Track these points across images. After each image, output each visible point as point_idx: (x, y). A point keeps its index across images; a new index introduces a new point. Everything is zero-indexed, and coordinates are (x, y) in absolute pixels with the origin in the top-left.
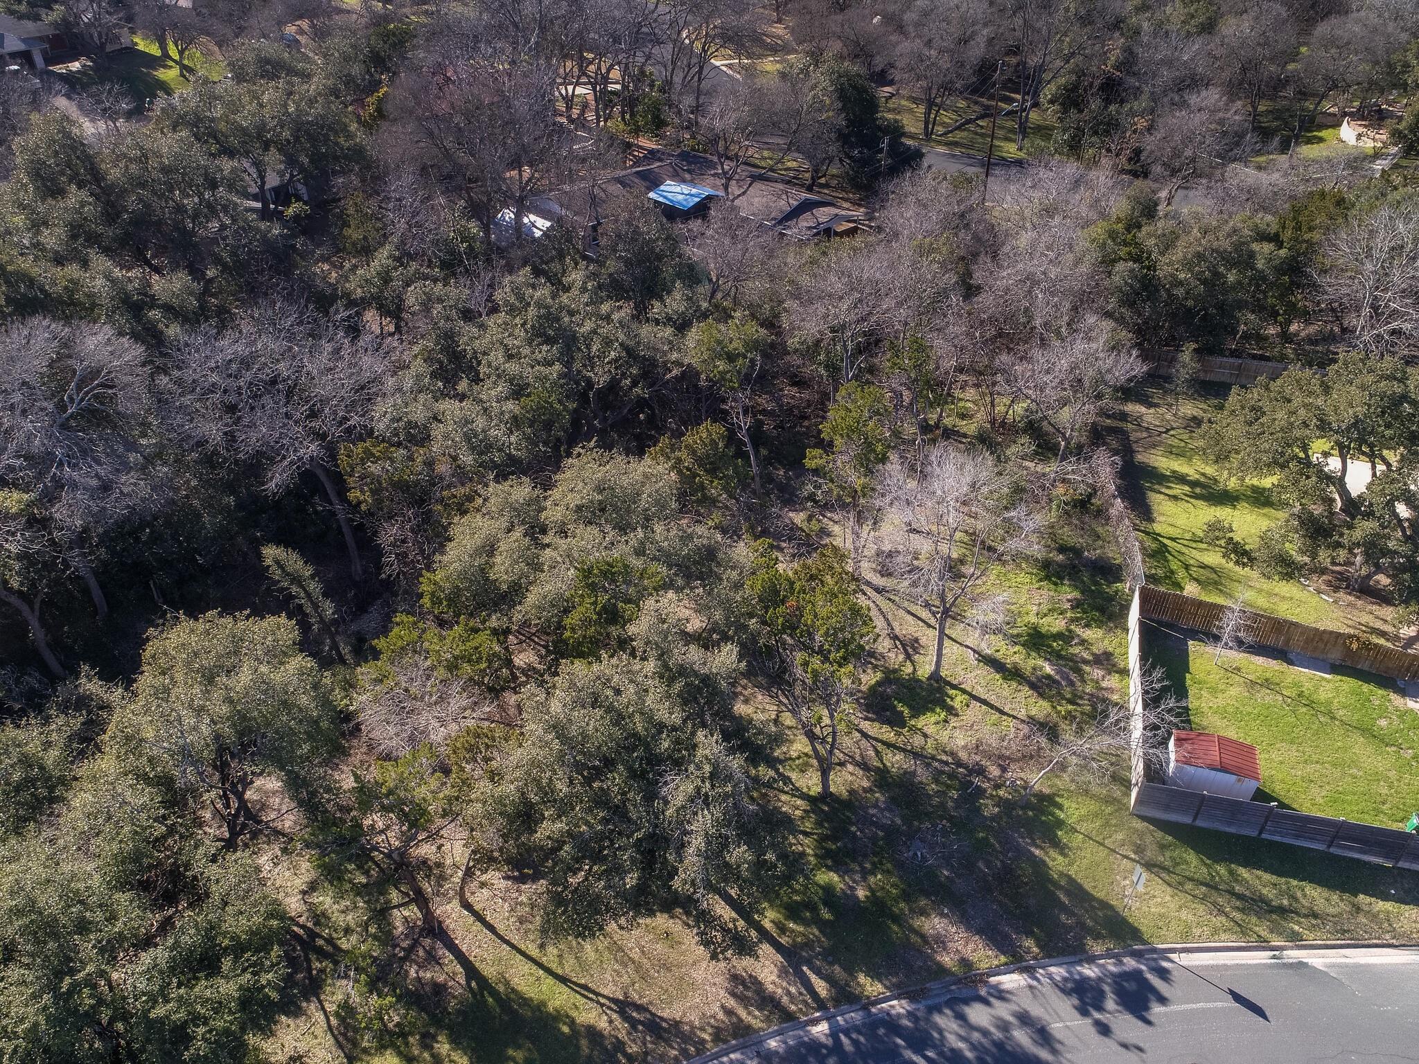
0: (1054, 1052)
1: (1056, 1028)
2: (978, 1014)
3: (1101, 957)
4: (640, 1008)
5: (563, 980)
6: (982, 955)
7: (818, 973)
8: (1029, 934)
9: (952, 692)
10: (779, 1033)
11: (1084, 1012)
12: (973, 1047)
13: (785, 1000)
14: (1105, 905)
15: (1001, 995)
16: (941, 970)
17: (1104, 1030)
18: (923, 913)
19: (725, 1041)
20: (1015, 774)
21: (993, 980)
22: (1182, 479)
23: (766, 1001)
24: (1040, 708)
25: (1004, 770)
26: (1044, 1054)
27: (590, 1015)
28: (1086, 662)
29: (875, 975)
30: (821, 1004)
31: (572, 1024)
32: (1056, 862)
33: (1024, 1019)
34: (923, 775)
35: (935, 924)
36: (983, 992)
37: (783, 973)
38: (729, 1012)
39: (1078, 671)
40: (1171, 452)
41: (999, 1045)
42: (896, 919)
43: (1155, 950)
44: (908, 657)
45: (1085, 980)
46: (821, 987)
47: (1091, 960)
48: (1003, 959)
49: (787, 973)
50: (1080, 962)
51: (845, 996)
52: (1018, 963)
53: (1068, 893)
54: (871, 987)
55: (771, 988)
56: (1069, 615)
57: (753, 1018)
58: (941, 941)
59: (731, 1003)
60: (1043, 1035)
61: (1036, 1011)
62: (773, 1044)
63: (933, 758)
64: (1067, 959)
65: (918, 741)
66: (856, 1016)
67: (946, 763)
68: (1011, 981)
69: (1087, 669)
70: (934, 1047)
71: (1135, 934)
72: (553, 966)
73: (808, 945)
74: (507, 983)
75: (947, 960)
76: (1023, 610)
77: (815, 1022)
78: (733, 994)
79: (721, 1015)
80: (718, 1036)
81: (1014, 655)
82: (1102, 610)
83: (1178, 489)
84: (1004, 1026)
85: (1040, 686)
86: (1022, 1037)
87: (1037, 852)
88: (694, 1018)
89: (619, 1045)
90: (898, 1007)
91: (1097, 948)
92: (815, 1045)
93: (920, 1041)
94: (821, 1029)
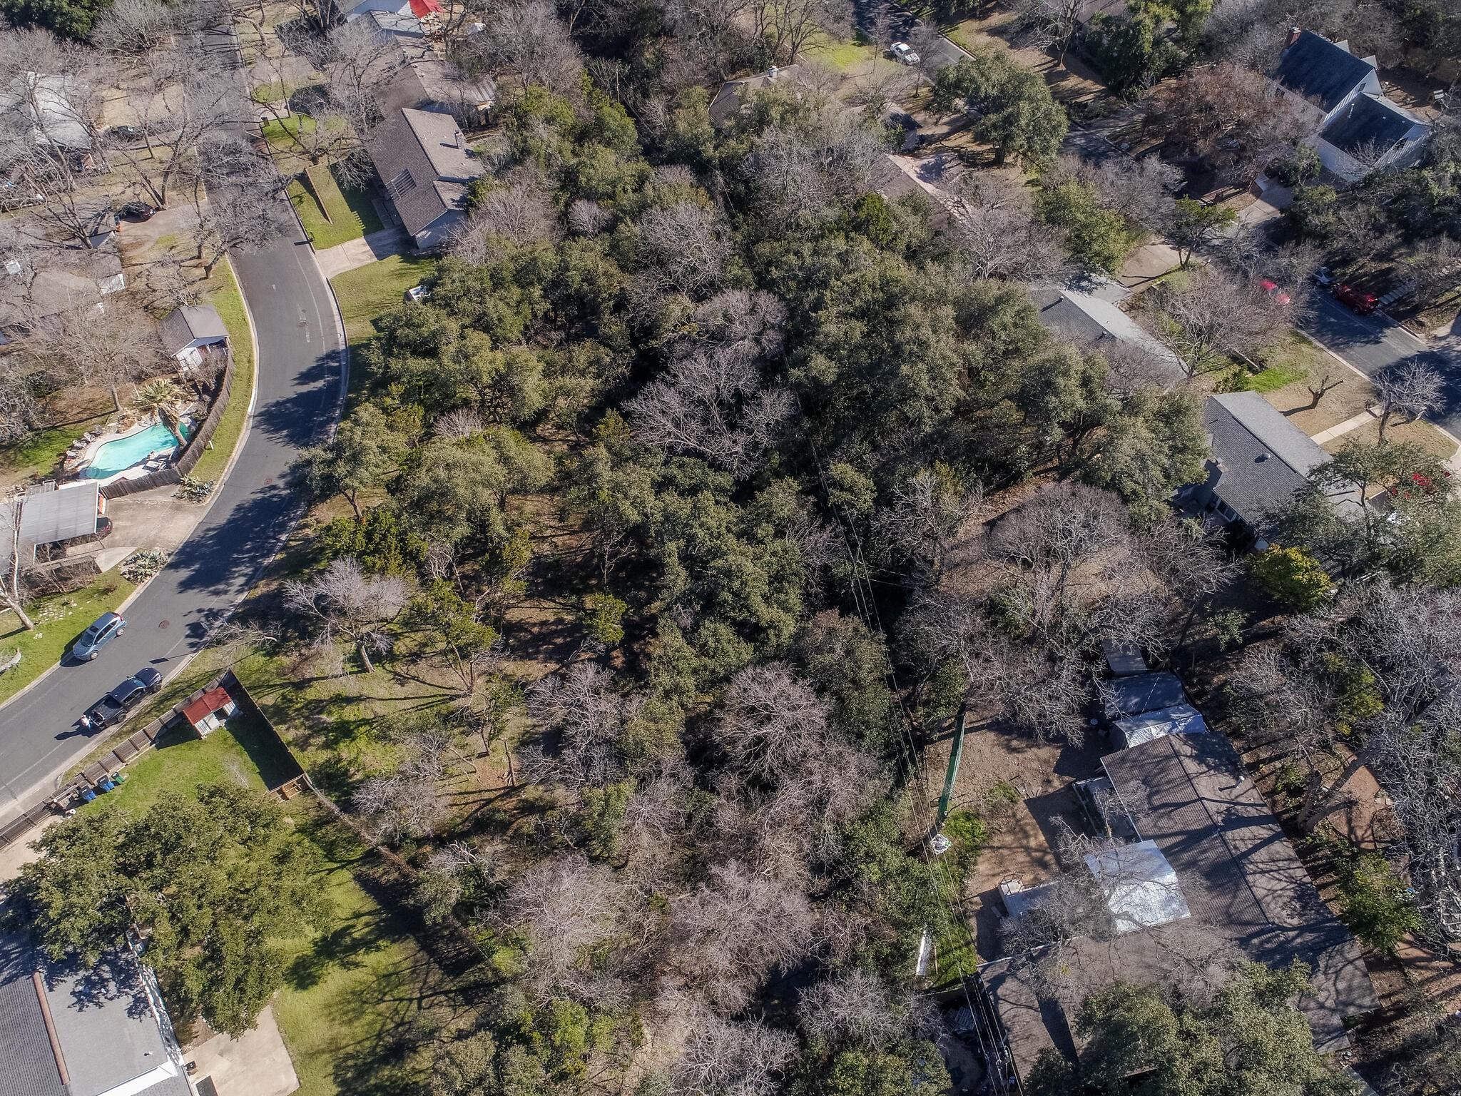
1: (215, 598)
2: (242, 580)
9: (355, 669)
11: (210, 610)
15: (240, 591)
17: (200, 611)
20: (295, 657)
21: (246, 593)
23: (304, 526)
24: (311, 694)
25: (301, 655)
26: (212, 588)
29: (281, 560)
30: (289, 541)
33: (226, 592)
35: (275, 586)
36: (245, 587)
38: (312, 516)
39: (310, 728)
41: (228, 579)
42: (288, 575)
43: (200, 649)
44: (396, 673)
46: (293, 543)
49: (306, 536)
51: (284, 548)
52: (243, 603)
54: (279, 557)
55: (306, 529)
57: (303, 521)
58: (267, 585)
59: (313, 518)
60: (217, 593)
61: (223, 597)
62: (292, 523)
66: (276, 549)
68: (241, 598)
69: (307, 732)
70: (246, 561)
75: (263, 582)
84: (229, 585)
85: (318, 706)
86: (221, 587)
92: (281, 533)
93: (252, 559)
94: (283, 538)
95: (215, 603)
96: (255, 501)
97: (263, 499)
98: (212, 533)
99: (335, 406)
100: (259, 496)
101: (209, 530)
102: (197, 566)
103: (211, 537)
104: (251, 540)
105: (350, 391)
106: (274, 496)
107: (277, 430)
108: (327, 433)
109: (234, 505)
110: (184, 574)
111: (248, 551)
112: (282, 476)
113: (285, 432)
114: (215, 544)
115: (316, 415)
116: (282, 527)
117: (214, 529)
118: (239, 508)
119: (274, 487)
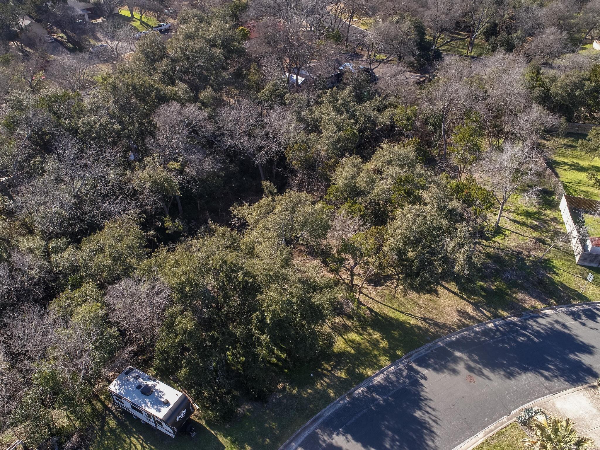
0: (569, 330)
1: (568, 324)
2: (541, 321)
3: (576, 305)
4: (430, 320)
5: (402, 312)
6: (538, 305)
7: (485, 310)
8: (552, 298)
9: (505, 230)
10: (478, 326)
11: (576, 320)
12: (543, 329)
13: (477, 317)
14: (575, 291)
15: (547, 316)
16: (525, 309)
17: (584, 324)
18: (515, 293)
19: (461, 328)
20: (533, 253)
21: (543, 312)
22: (566, 164)
23: (471, 318)
24: (536, 234)
25: (529, 252)
26: (566, 331)
27: (414, 322)
28: (549, 221)
29: (505, 310)
30: (489, 318)
31: (410, 324)
32: (556, 278)
33: (557, 322)
34: (502, 254)
35: (520, 296)
36: (541, 315)
37: (474, 310)
38: (460, 321)
39: (546, 223)
40: (559, 155)
41: (551, 329)
42: (507, 294)
43: (593, 303)
45: (573, 311)
46: (488, 314)
47: (573, 306)
48: (545, 306)
49: (476, 310)
50: (570, 307)
51: (497, 316)
52: (550, 307)
53: (562, 287)
54: (505, 314)
55: (472, 314)
56: (537, 207)
57: (469, 322)
58: (523, 300)
59: (460, 318)
60: (564, 326)
61: (560, 320)
62: (477, 329)
63: (504, 249)
64: (565, 306)
65: (496, 245)
66: (502, 322)
67: (509, 251)
68: (549, 312)
69: (550, 222)
70: (530, 329)
71: (586, 299)
72: (397, 309)
73: (480, 302)
74: (384, 313)
75: (526, 306)
76: (520, 206)
77: (488, 323)
78: (460, 316)
79: (457, 321)
80: (459, 327)
81: (522, 219)
82: (550, 205)
83: (566, 167)
85: (534, 228)
86: (558, 327)
87: (548, 275)
88: (449, 322)
89: (427, 330)
90: (515, 319)
91: (575, 302)
92: (490, 329)
93: (525, 328)
94: (491, 325)
95: (569, 321)
96: (493, 370)
97: (485, 366)
98: (546, 373)
99: (354, 400)
100: (486, 372)
101: (547, 378)
102: (572, 356)
103: (548, 370)
104: (516, 341)
105: (328, 400)
106: (475, 361)
107: (422, 425)
108: (387, 379)
109: (512, 382)
110: (586, 359)
111: (524, 335)
112: (454, 372)
113: (418, 414)
114: (548, 362)
115: (378, 405)
116: (487, 332)
117: (542, 375)
118: (510, 375)
119: (469, 368)
